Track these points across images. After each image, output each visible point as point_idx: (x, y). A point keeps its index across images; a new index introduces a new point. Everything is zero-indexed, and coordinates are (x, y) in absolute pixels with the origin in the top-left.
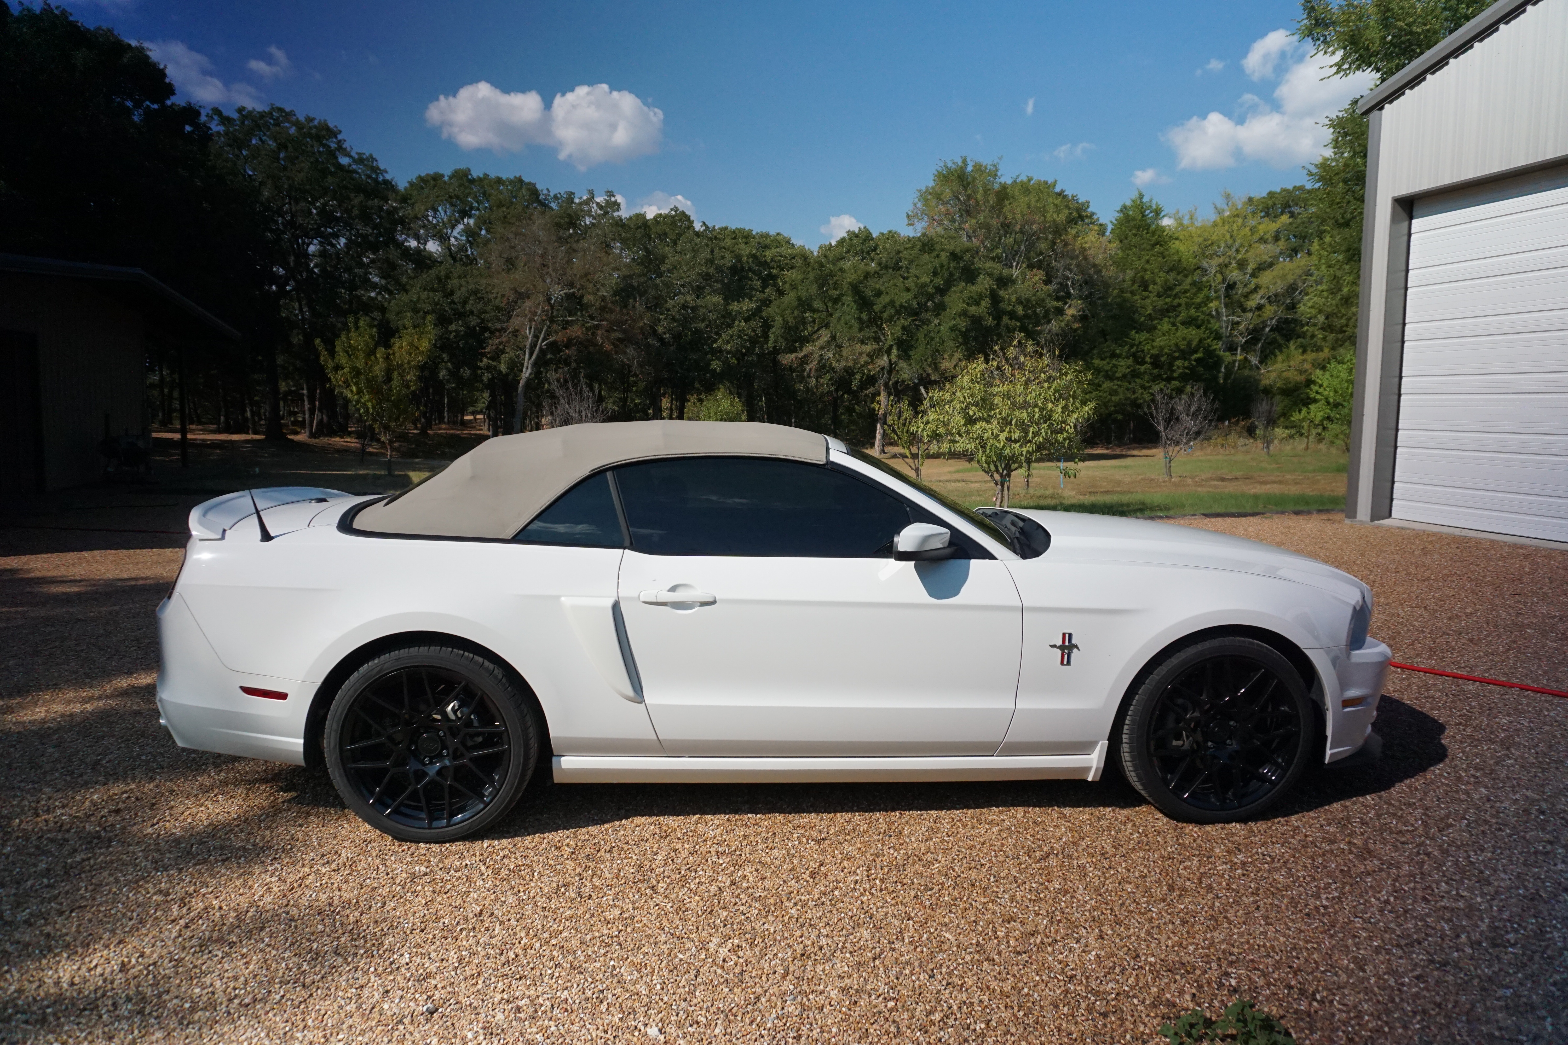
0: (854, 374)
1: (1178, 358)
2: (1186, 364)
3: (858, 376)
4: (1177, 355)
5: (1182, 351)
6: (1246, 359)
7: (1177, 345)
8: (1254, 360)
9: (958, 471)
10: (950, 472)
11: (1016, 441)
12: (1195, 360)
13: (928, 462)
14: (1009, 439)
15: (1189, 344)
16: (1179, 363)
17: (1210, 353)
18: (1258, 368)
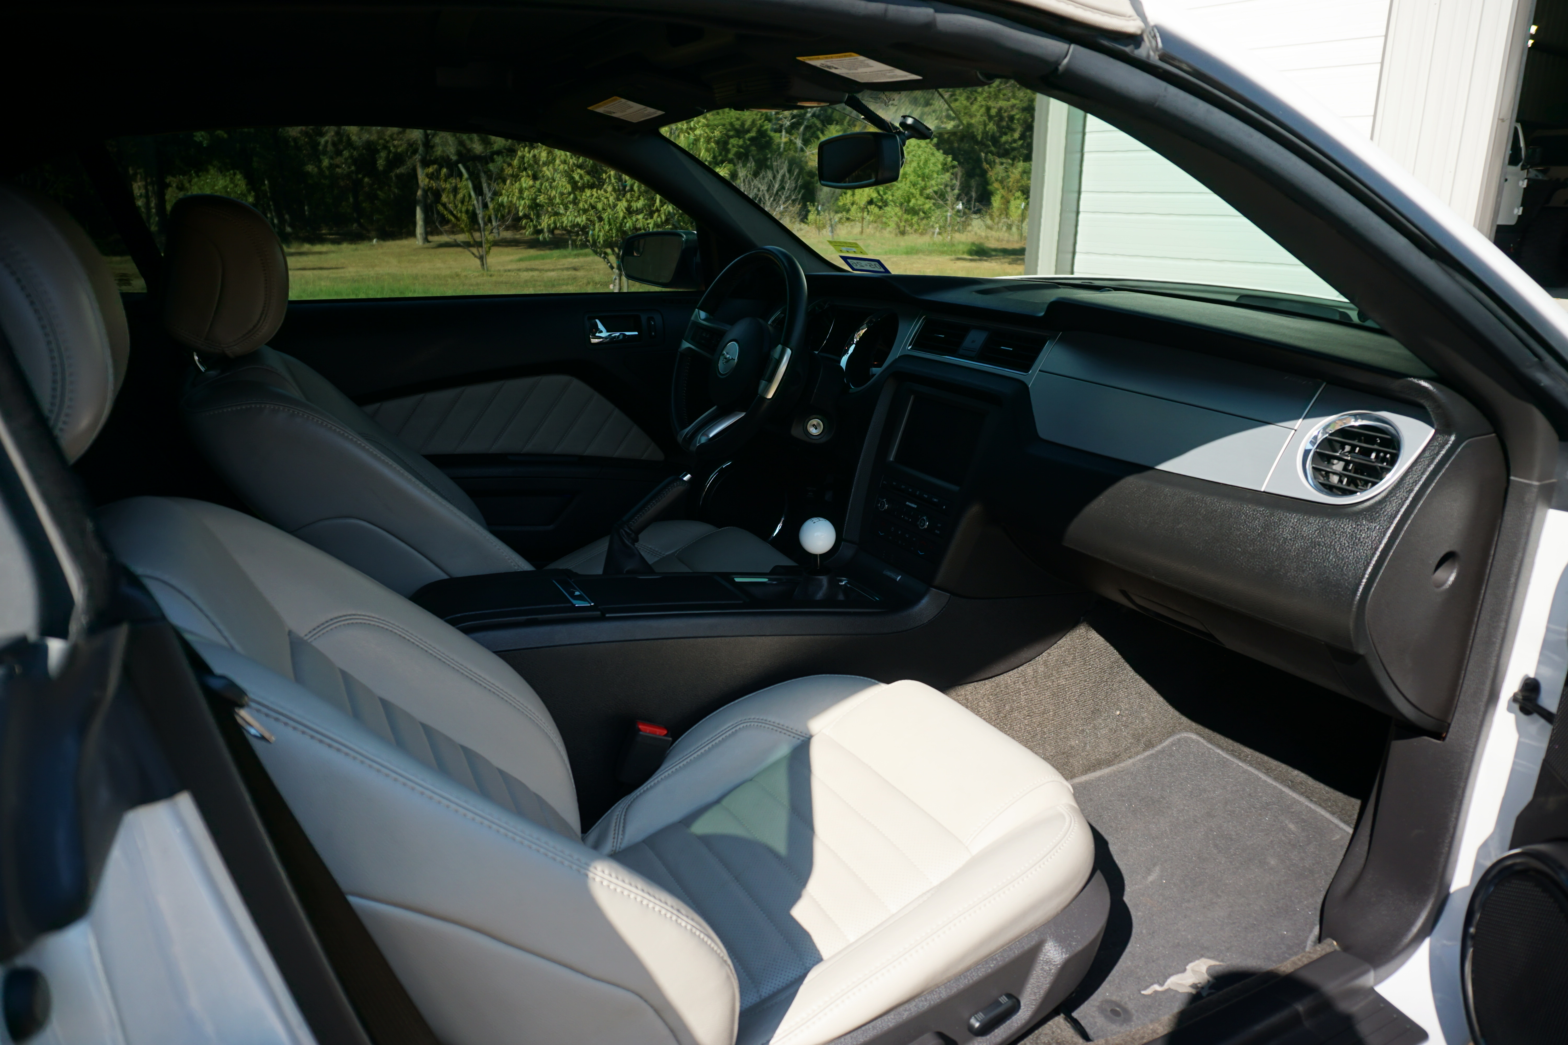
0: (378, 151)
1: (732, 137)
2: (741, 142)
3: (383, 154)
4: (731, 133)
5: (737, 131)
6: (791, 140)
7: (731, 124)
8: (799, 143)
9: (521, 260)
10: (511, 261)
11: (638, 212)
12: (750, 139)
13: (494, 250)
14: (630, 211)
15: (743, 124)
16: (733, 141)
17: (762, 133)
18: (802, 150)
